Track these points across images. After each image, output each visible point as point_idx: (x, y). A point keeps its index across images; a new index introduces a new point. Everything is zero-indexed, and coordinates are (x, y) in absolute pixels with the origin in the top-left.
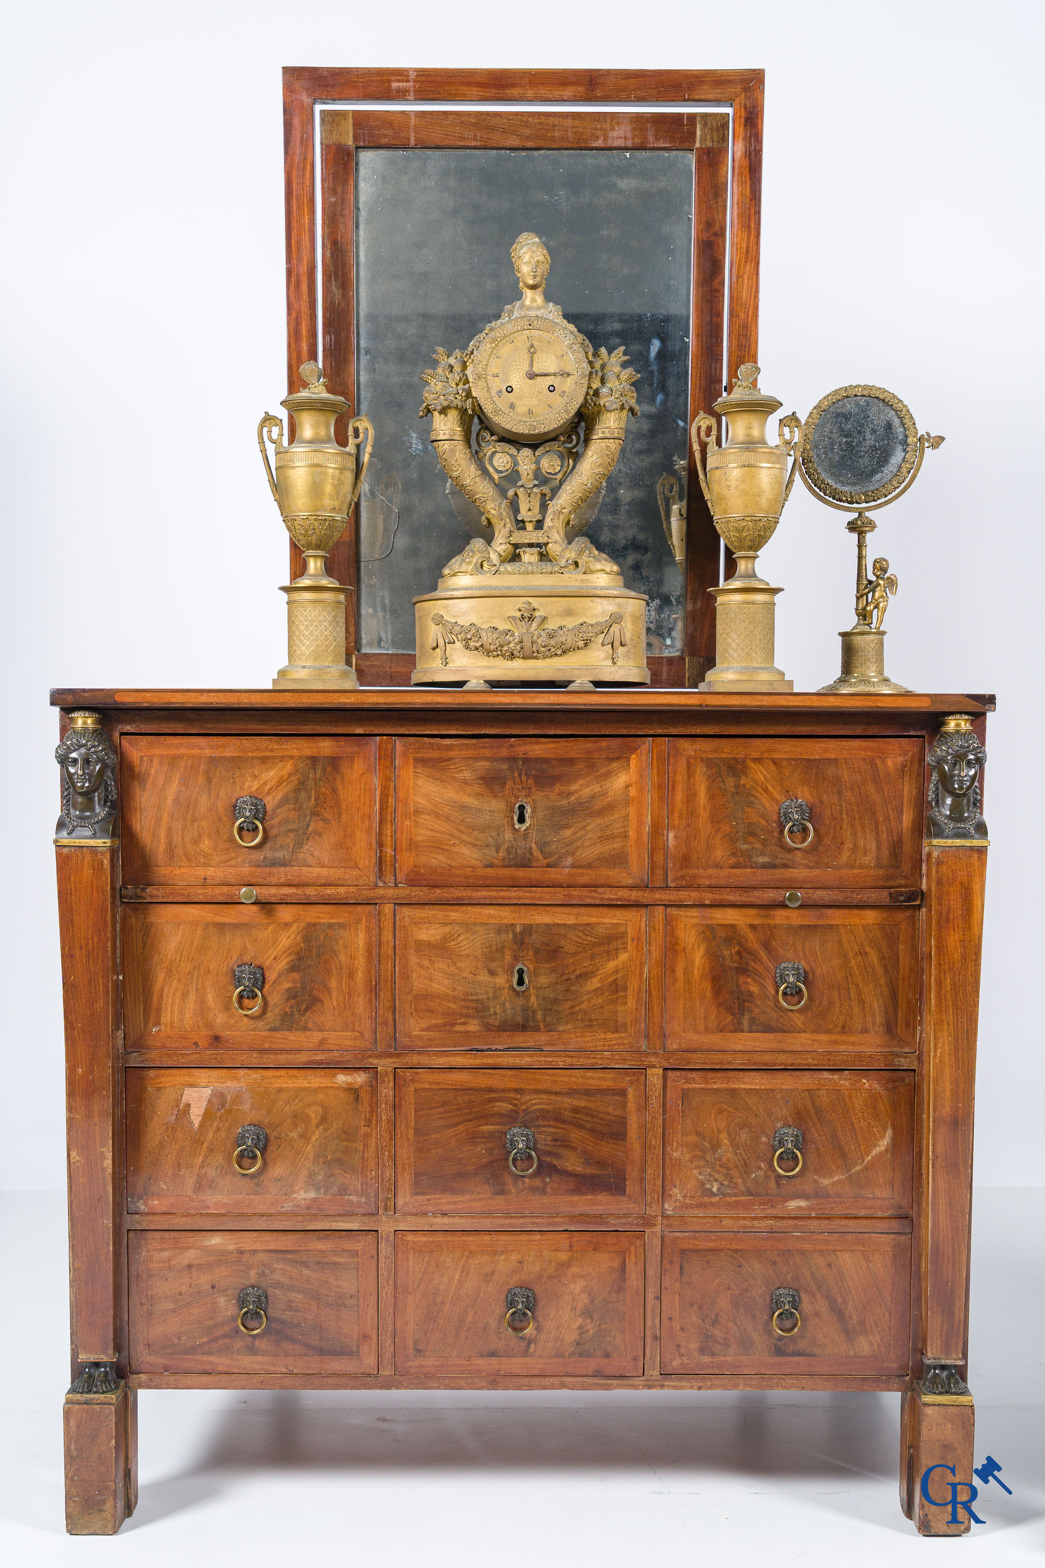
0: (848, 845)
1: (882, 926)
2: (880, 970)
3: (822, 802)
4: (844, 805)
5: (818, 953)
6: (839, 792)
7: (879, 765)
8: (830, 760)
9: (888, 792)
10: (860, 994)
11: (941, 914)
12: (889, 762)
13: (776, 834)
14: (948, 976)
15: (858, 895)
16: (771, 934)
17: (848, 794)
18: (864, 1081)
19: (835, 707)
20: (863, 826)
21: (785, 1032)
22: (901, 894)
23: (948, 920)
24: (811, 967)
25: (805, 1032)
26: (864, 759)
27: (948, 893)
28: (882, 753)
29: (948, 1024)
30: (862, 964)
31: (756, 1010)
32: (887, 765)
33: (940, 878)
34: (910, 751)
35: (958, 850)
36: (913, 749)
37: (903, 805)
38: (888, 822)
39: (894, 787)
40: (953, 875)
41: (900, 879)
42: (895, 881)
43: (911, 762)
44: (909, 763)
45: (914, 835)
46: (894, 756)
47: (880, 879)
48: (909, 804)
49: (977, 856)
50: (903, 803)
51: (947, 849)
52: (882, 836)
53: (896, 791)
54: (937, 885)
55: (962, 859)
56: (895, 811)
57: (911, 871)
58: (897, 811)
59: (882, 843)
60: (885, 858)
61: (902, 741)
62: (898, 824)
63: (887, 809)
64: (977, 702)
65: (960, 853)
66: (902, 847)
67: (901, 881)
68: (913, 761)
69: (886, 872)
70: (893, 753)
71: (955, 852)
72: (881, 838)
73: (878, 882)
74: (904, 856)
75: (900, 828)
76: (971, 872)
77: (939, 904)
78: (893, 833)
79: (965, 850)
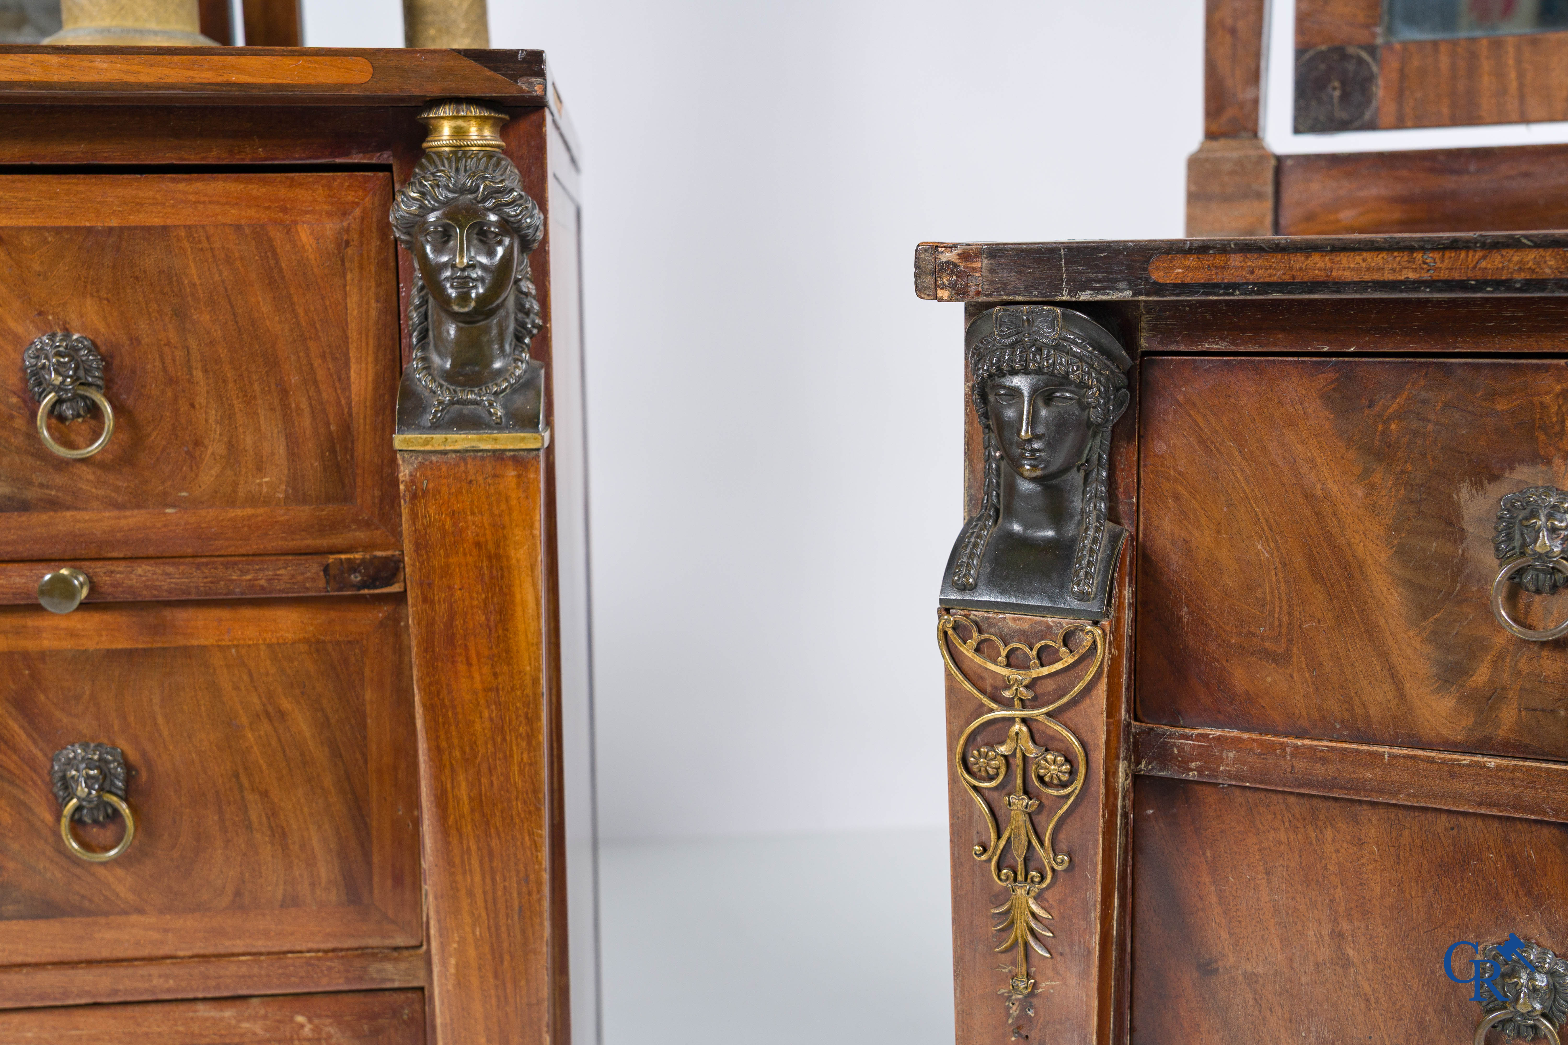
0: (215, 447)
1: (316, 646)
2: (319, 754)
3: (135, 341)
4: (193, 344)
5: (160, 720)
6: (180, 314)
7: (277, 243)
8: (148, 229)
9: (307, 311)
10: (273, 813)
11: (431, 624)
12: (304, 235)
13: (19, 423)
15: (243, 572)
16: (32, 676)
17: (204, 318)
18: (300, 1019)
19: (110, 85)
20: (249, 399)
21: (89, 913)
22: (353, 567)
23: (451, 640)
24: (144, 754)
25: (140, 911)
26: (238, 228)
27: (446, 572)
28: (284, 210)
29: (471, 894)
30: (274, 742)
31: (11, 865)
32: (298, 242)
33: (423, 532)
34: (357, 204)
35: (464, 460)
36: (363, 199)
37: (348, 343)
38: (313, 388)
39: (322, 299)
40: (455, 524)
41: (355, 530)
42: (342, 533)
43: (361, 233)
44: (356, 236)
45: (381, 417)
46: (317, 217)
47: (304, 530)
48: (364, 340)
49: (514, 473)
50: (347, 338)
51: (434, 458)
52: (299, 422)
53: (326, 308)
54: (416, 551)
55: (474, 482)
56: (328, 359)
57: (381, 509)
58: (335, 359)
59: (300, 440)
60: (311, 477)
61: (335, 180)
62: (339, 391)
63: (307, 355)
64: (495, 70)
65: (469, 466)
66: (352, 450)
67: (357, 534)
68: (365, 232)
69: (317, 513)
70: (312, 211)
71: (457, 465)
72: (297, 429)
73: (298, 537)
74: (359, 471)
75: (343, 402)
76: (500, 516)
77: (425, 600)
78: (327, 416)
79: (483, 459)
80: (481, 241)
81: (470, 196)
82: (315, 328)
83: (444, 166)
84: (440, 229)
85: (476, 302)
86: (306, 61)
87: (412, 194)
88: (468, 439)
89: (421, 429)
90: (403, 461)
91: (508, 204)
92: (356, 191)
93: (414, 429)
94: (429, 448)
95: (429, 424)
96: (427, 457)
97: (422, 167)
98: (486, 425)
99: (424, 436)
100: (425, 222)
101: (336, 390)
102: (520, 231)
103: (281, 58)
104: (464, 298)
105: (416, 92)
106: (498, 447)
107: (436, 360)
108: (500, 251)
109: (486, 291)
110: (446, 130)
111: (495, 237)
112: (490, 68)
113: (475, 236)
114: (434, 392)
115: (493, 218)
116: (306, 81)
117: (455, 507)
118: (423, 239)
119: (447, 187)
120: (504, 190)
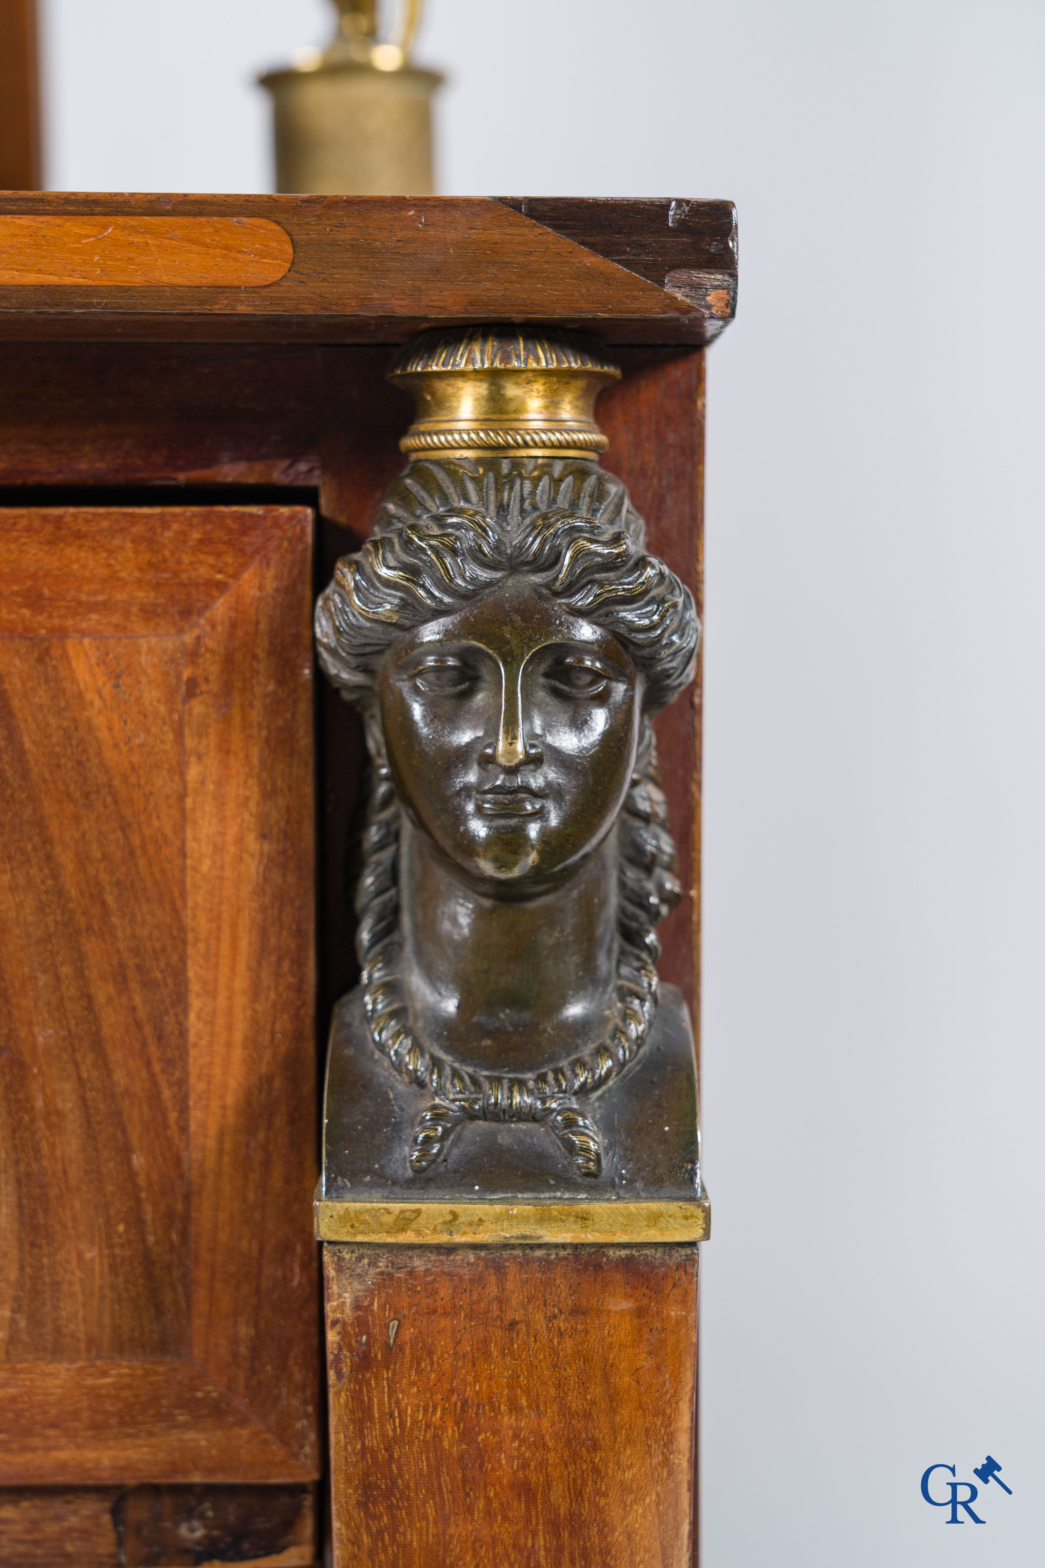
7: (14, 686)
12: (84, 667)
27: (439, 1561)
28: (35, 601)
32: (67, 685)
33: (382, 1455)
34: (222, 587)
35: (499, 1269)
36: (236, 576)
37: (184, 942)
38: (90, 1057)
39: (122, 829)
40: (467, 1435)
41: (185, 1426)
42: (151, 1434)
43: (229, 662)
44: (214, 669)
45: (261, 1135)
46: (116, 619)
47: (53, 1425)
48: (226, 935)
49: (626, 1305)
50: (182, 929)
51: (419, 1263)
52: (53, 1146)
53: (132, 853)
54: (362, 1505)
55: (523, 1327)
56: (133, 985)
57: (253, 1371)
58: (149, 985)
59: (53, 1192)
60: (77, 1288)
61: (165, 525)
62: (157, 1067)
63: (80, 973)
64: (607, 251)
65: (509, 1286)
66: (186, 1218)
67: (190, 1435)
68: (238, 657)
69: (89, 1382)
70: (104, 604)
71: (479, 1281)
72: (45, 1163)
73: (37, 1442)
74: (202, 1274)
75: (167, 1094)
76: (587, 1416)
78: (124, 1132)
79: (547, 1265)
80: (556, 693)
81: (536, 579)
82: (103, 903)
83: (467, 500)
84: (451, 662)
85: (541, 853)
86: (124, 228)
87: (384, 572)
88: (510, 1218)
90: (339, 1270)
91: (629, 600)
92: (219, 555)
93: (371, 1186)
94: (408, 1237)
95: (410, 1173)
96: (402, 1259)
97: (406, 500)
98: (557, 1177)
99: (396, 1207)
100: (414, 644)
101: (148, 1064)
102: (652, 666)
103: (58, 220)
105: (402, 307)
106: (590, 1237)
108: (600, 719)
109: (565, 822)
110: (466, 405)
111: (592, 683)
112: (594, 247)
113: (542, 680)
114: (421, 1084)
115: (586, 632)
116: (122, 279)
117: (469, 1392)
118: (404, 687)
119: (477, 556)
120: (624, 563)
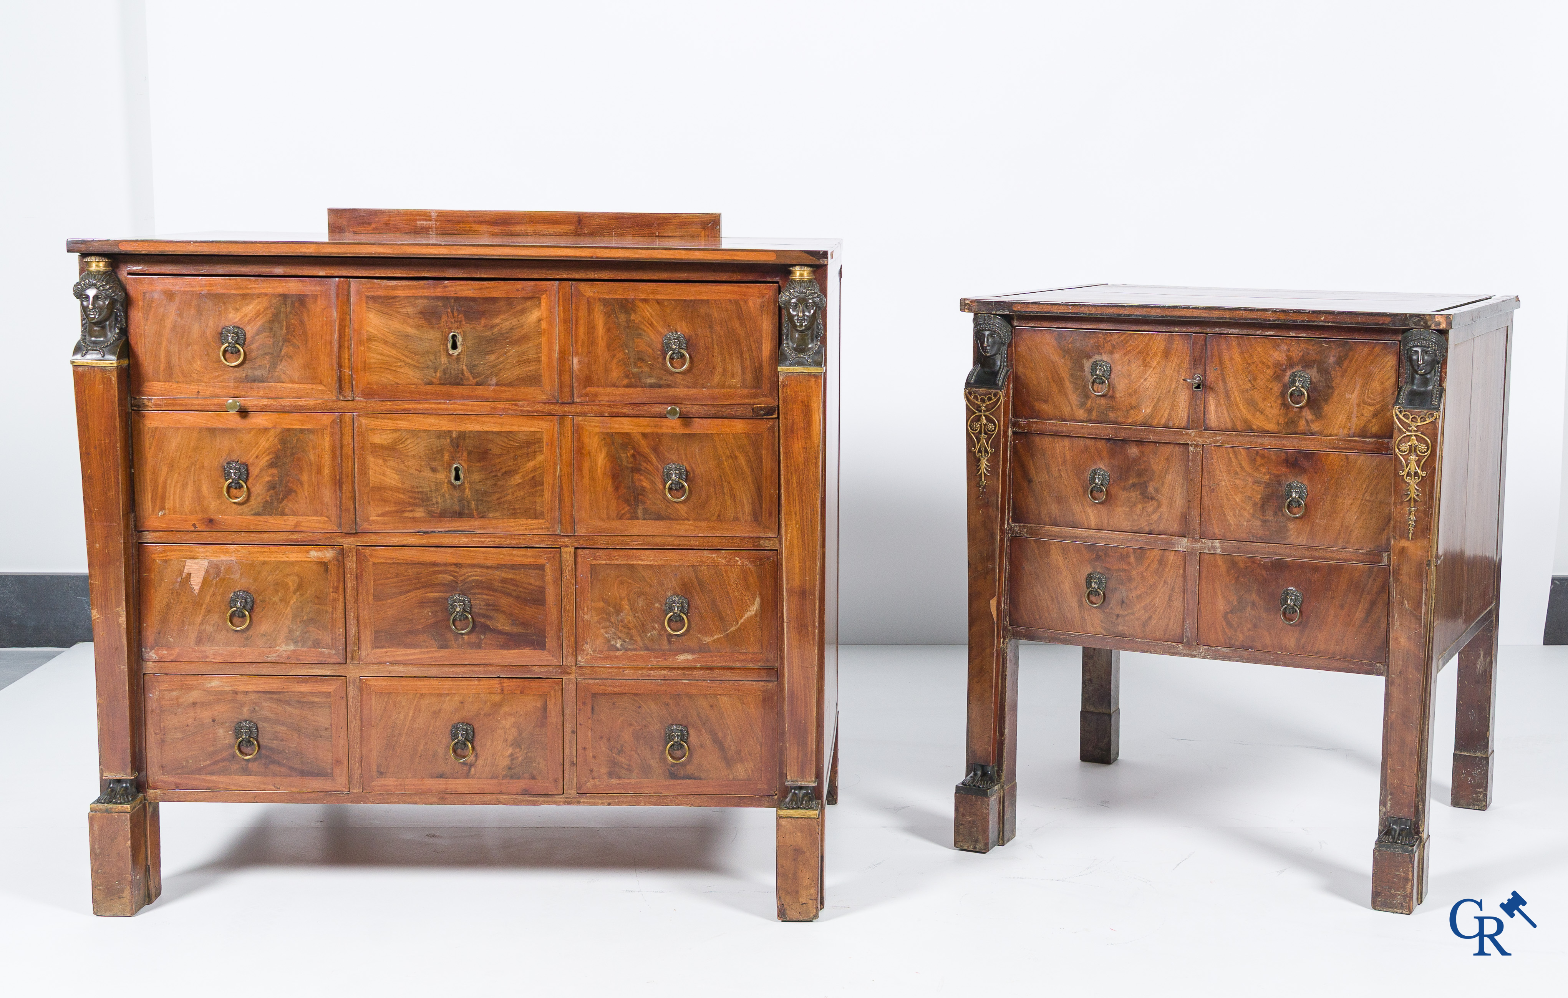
0: (719, 369)
1: (747, 434)
2: (747, 471)
3: (697, 335)
4: (714, 337)
5: (698, 457)
6: (711, 327)
7: (742, 306)
8: (703, 300)
9: (750, 327)
10: (731, 490)
11: (787, 427)
12: (751, 303)
13: (659, 361)
14: (794, 475)
15: (726, 410)
16: (659, 441)
17: (718, 328)
18: (736, 559)
20: (731, 355)
21: (671, 520)
22: (763, 408)
23: (792, 431)
24: (692, 467)
25: (687, 520)
26: (730, 300)
27: (792, 410)
28: (745, 295)
30: (733, 466)
31: (648, 502)
32: (749, 306)
33: (786, 397)
34: (769, 294)
35: (799, 375)
36: (771, 292)
37: (764, 338)
38: (751, 352)
39: (755, 323)
40: (796, 395)
41: (762, 398)
42: (757, 398)
43: (770, 304)
44: (768, 305)
45: (773, 362)
46: (755, 297)
47: (745, 397)
48: (769, 337)
50: (763, 336)
51: (790, 375)
52: (746, 363)
53: (756, 326)
54: (783, 404)
55: (802, 382)
56: (756, 343)
57: (772, 390)
58: (758, 343)
59: (746, 369)
60: (749, 380)
61: (761, 286)
64: (813, 256)
65: (800, 377)
66: (764, 371)
69: (750, 392)
70: (753, 295)
71: (797, 377)
72: (745, 365)
73: (744, 399)
74: (764, 378)
75: (761, 356)
76: (809, 394)
77: (785, 418)
78: (755, 362)
79: (805, 375)
82: (752, 333)
88: (800, 369)
89: (786, 365)
90: (781, 375)
92: (769, 290)
94: (789, 371)
96: (788, 374)
99: (787, 368)
101: (758, 353)
104: (801, 326)
105: (789, 262)
106: (810, 372)
107: (791, 344)
108: (812, 311)
110: (798, 273)
115: (810, 301)
117: (796, 390)
